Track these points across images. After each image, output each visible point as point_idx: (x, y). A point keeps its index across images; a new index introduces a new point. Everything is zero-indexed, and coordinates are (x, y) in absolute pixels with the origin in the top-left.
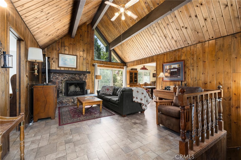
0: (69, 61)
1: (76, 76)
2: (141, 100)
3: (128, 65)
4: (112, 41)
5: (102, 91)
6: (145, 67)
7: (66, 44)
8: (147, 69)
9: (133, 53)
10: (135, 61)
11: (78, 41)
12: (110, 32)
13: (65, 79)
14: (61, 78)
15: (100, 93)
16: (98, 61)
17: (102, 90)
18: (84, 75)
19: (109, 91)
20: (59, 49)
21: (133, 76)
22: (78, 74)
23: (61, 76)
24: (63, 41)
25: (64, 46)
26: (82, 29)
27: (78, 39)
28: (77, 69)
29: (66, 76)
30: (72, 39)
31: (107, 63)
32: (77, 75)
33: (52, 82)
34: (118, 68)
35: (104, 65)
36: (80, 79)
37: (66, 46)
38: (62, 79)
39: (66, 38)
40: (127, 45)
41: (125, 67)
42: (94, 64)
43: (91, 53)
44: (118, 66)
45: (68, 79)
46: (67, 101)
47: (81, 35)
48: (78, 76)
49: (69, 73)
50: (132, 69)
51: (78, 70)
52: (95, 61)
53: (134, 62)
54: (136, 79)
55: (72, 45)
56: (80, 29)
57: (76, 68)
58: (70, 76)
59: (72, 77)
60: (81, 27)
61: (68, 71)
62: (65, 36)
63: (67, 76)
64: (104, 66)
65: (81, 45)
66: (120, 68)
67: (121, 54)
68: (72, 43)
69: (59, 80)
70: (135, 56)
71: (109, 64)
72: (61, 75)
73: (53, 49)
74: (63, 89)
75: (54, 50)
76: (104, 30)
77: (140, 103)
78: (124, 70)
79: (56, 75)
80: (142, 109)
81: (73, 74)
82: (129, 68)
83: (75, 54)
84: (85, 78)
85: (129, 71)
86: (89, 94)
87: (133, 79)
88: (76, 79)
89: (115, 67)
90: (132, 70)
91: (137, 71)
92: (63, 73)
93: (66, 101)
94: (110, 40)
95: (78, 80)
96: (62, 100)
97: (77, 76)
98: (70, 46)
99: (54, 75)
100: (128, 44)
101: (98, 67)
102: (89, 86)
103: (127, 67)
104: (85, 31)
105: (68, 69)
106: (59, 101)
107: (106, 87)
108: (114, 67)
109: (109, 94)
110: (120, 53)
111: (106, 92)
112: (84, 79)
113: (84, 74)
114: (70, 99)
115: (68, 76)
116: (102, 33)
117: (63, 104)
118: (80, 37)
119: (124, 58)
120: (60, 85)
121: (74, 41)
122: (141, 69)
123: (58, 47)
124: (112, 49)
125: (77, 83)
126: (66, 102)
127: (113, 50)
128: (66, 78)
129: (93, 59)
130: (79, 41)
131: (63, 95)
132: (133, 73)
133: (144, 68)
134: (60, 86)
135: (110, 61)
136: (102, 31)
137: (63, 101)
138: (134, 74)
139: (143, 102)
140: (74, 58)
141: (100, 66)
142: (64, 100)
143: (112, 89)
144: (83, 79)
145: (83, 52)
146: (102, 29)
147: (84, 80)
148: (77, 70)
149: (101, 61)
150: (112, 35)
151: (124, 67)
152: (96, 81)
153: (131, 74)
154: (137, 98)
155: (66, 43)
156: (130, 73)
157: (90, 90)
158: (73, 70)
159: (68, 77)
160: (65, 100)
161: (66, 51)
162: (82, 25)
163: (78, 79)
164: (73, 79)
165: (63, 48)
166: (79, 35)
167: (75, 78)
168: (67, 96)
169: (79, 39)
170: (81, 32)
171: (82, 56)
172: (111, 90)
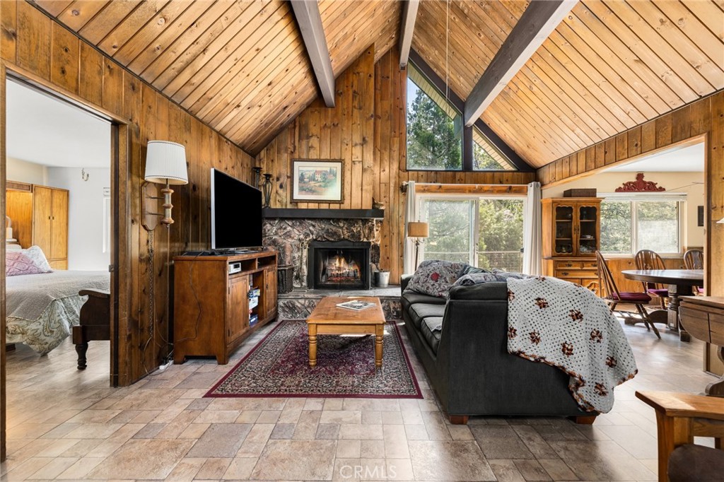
0: (320, 179)
1: (340, 227)
2: (566, 350)
3: (546, 175)
4: (472, 89)
5: (416, 283)
6: (646, 179)
7: (314, 130)
8: (661, 189)
9: (564, 117)
10: (577, 153)
11: (346, 113)
12: (458, 55)
13: (308, 235)
14: (297, 233)
15: (408, 287)
16: (421, 173)
17: (415, 278)
18: (365, 221)
19: (440, 285)
20: (295, 147)
21: (574, 224)
22: (346, 220)
23: (299, 229)
24: (304, 123)
25: (308, 135)
26: (358, 73)
27: (345, 107)
28: (343, 203)
29: (311, 228)
30: (330, 109)
31: (454, 177)
32: (341, 225)
33: (276, 246)
34: (500, 192)
35: (440, 187)
36: (353, 235)
37: (312, 136)
38: (302, 237)
39: (312, 112)
40: (530, 88)
41: (531, 188)
42: (405, 183)
43: (396, 147)
44: (501, 183)
45: (318, 235)
46: (308, 306)
47: (355, 92)
48: (346, 226)
49: (318, 219)
50: (568, 194)
51: (346, 206)
52: (410, 172)
53: (575, 159)
54: (589, 237)
55: (329, 130)
56: (354, 73)
57: (341, 202)
58: (323, 226)
59: (328, 230)
60: (357, 66)
61: (319, 210)
62: (309, 106)
63: (314, 226)
64: (440, 189)
65: (355, 123)
66: (510, 190)
67: (512, 136)
68: (329, 123)
69: (293, 238)
70: (578, 131)
71: (461, 181)
72: (298, 224)
73: (279, 152)
74: (304, 267)
75: (282, 151)
76: (440, 57)
77: (554, 366)
78: (527, 200)
79: (287, 225)
80: (576, 401)
81: (331, 222)
82: (554, 190)
83: (336, 158)
84: (367, 231)
85: (550, 201)
86: (386, 286)
87: (576, 236)
88: (340, 236)
89: (485, 189)
90: (571, 196)
91: (599, 202)
92: (304, 219)
93: (303, 305)
94: (464, 87)
95: (347, 240)
96: (294, 300)
97: (342, 228)
98: (323, 134)
99: (282, 225)
100: (538, 82)
101: (419, 196)
102: (388, 258)
103: (543, 185)
104: (370, 76)
105: (317, 204)
106: (284, 304)
107: (429, 267)
108: (480, 191)
109: (437, 294)
110: (507, 131)
111: (428, 288)
112: (364, 236)
113: (366, 219)
114: (314, 300)
115: (317, 227)
116: (435, 70)
117: (296, 313)
118: (354, 97)
119: (525, 149)
120: (296, 255)
121: (336, 115)
122: (619, 190)
123: (292, 142)
124: (472, 121)
125: (343, 249)
126: (306, 308)
127: (480, 123)
128: (312, 234)
129: (403, 166)
130: (350, 112)
131: (305, 284)
132: (571, 207)
133: (640, 184)
134: (294, 258)
135: (467, 167)
136: (433, 63)
137: (297, 304)
138: (576, 215)
139: (578, 366)
140: (335, 169)
141: (424, 191)
142: (300, 301)
143: (453, 275)
144: (362, 237)
145: (362, 145)
146: (432, 55)
147: (365, 240)
148: (343, 207)
149: (432, 171)
150: (469, 65)
151: (529, 185)
152: (410, 241)
153: (562, 213)
154: (535, 339)
155: (311, 126)
156: (558, 209)
157: (388, 273)
158: (333, 206)
159: (316, 230)
160: (302, 301)
161: (312, 151)
162: (359, 57)
163: (346, 237)
164: (331, 237)
165: (304, 142)
166: (351, 92)
167: (335, 233)
168: (315, 288)
169: (351, 106)
170: (355, 83)
171: (359, 162)
172: (448, 279)
